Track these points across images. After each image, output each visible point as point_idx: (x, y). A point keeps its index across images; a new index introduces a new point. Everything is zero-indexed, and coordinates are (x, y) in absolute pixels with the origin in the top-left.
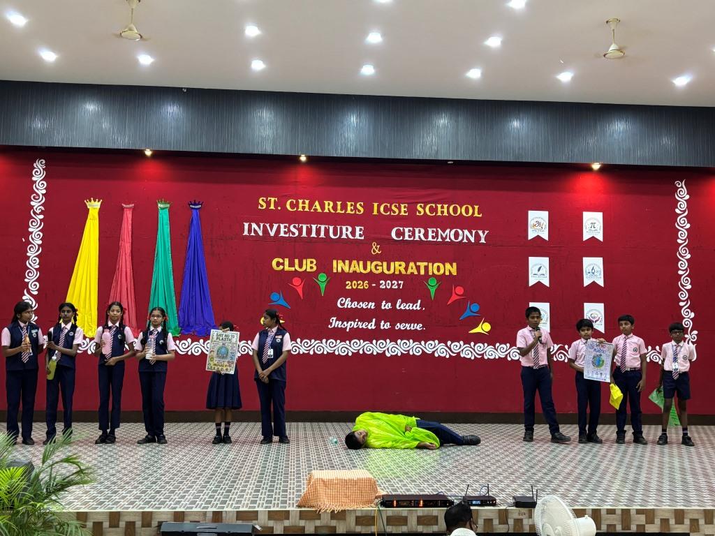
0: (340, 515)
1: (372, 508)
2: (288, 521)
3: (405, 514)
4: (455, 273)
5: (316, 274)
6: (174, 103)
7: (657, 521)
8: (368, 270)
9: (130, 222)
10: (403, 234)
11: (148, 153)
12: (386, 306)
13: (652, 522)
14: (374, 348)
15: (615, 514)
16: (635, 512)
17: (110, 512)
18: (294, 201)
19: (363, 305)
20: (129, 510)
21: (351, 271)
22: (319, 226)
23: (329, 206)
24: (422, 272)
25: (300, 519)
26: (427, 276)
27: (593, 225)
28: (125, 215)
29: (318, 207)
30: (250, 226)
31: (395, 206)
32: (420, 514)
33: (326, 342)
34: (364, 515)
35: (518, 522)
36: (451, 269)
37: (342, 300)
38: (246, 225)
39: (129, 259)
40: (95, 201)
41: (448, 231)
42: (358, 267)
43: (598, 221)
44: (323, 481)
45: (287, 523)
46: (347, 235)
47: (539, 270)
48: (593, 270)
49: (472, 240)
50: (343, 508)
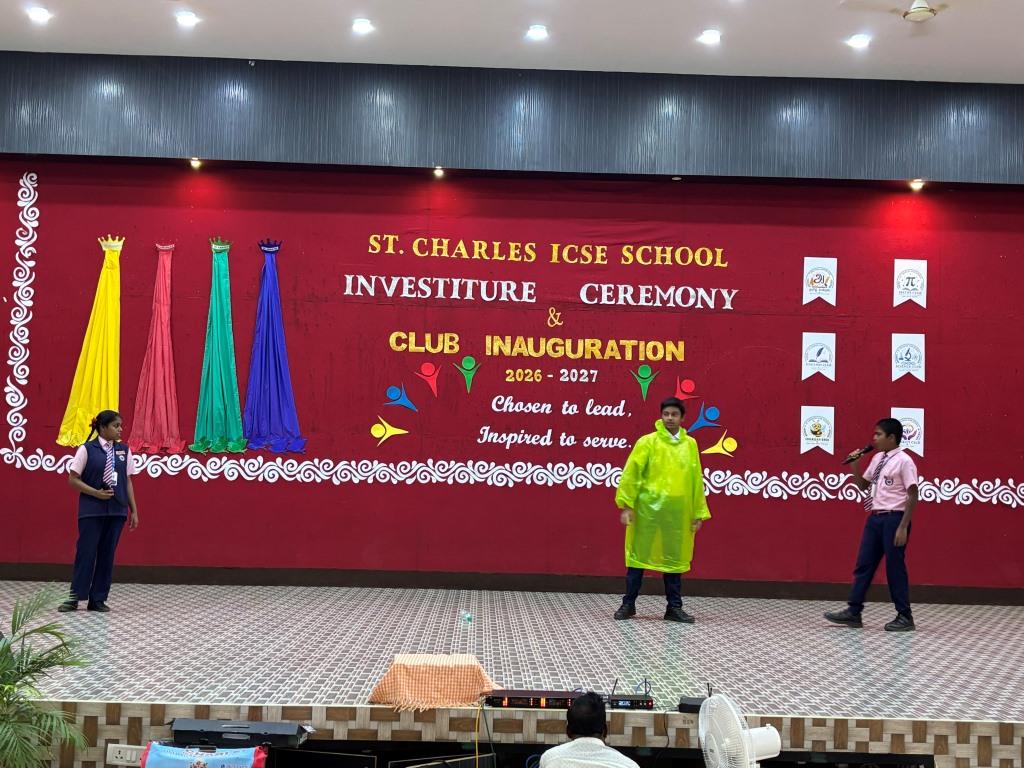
0: (427, 716)
1: (474, 707)
2: (353, 722)
3: (519, 716)
4: (681, 358)
5: (458, 357)
6: (234, 84)
7: (887, 738)
8: (542, 352)
9: (168, 272)
10: (599, 295)
11: (196, 164)
12: (569, 409)
13: (880, 739)
14: (549, 475)
15: (824, 725)
16: (854, 723)
17: (108, 704)
18: (426, 241)
19: (533, 408)
20: (133, 702)
21: (514, 354)
22: (464, 280)
23: (480, 249)
24: (629, 356)
25: (372, 719)
26: (636, 362)
27: (910, 280)
28: (160, 264)
29: (463, 251)
30: (355, 281)
31: (587, 249)
32: (541, 716)
33: (474, 466)
34: (461, 716)
35: (683, 733)
36: (675, 351)
37: (499, 399)
38: (349, 279)
39: (167, 331)
40: (114, 239)
41: (671, 290)
42: (525, 347)
43: (920, 275)
44: (405, 667)
45: (352, 725)
46: (508, 295)
47: (819, 353)
48: (908, 354)
49: (711, 304)
50: (431, 706)
